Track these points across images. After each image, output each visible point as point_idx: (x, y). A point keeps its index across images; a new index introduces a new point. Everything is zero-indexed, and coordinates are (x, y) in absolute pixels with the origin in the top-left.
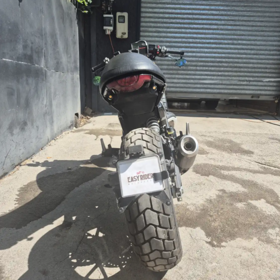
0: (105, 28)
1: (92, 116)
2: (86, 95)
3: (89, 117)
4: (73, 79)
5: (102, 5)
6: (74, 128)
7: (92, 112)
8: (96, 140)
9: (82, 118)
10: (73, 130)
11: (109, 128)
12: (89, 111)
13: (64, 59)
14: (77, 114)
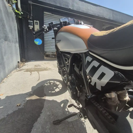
0: (29, 26)
1: (25, 62)
2: (22, 54)
3: (24, 63)
4: (15, 46)
5: (27, 16)
6: (18, 68)
7: (25, 61)
8: (31, 75)
9: (21, 63)
10: (17, 70)
11: (35, 68)
12: (24, 60)
13: (10, 36)
14: (18, 62)
